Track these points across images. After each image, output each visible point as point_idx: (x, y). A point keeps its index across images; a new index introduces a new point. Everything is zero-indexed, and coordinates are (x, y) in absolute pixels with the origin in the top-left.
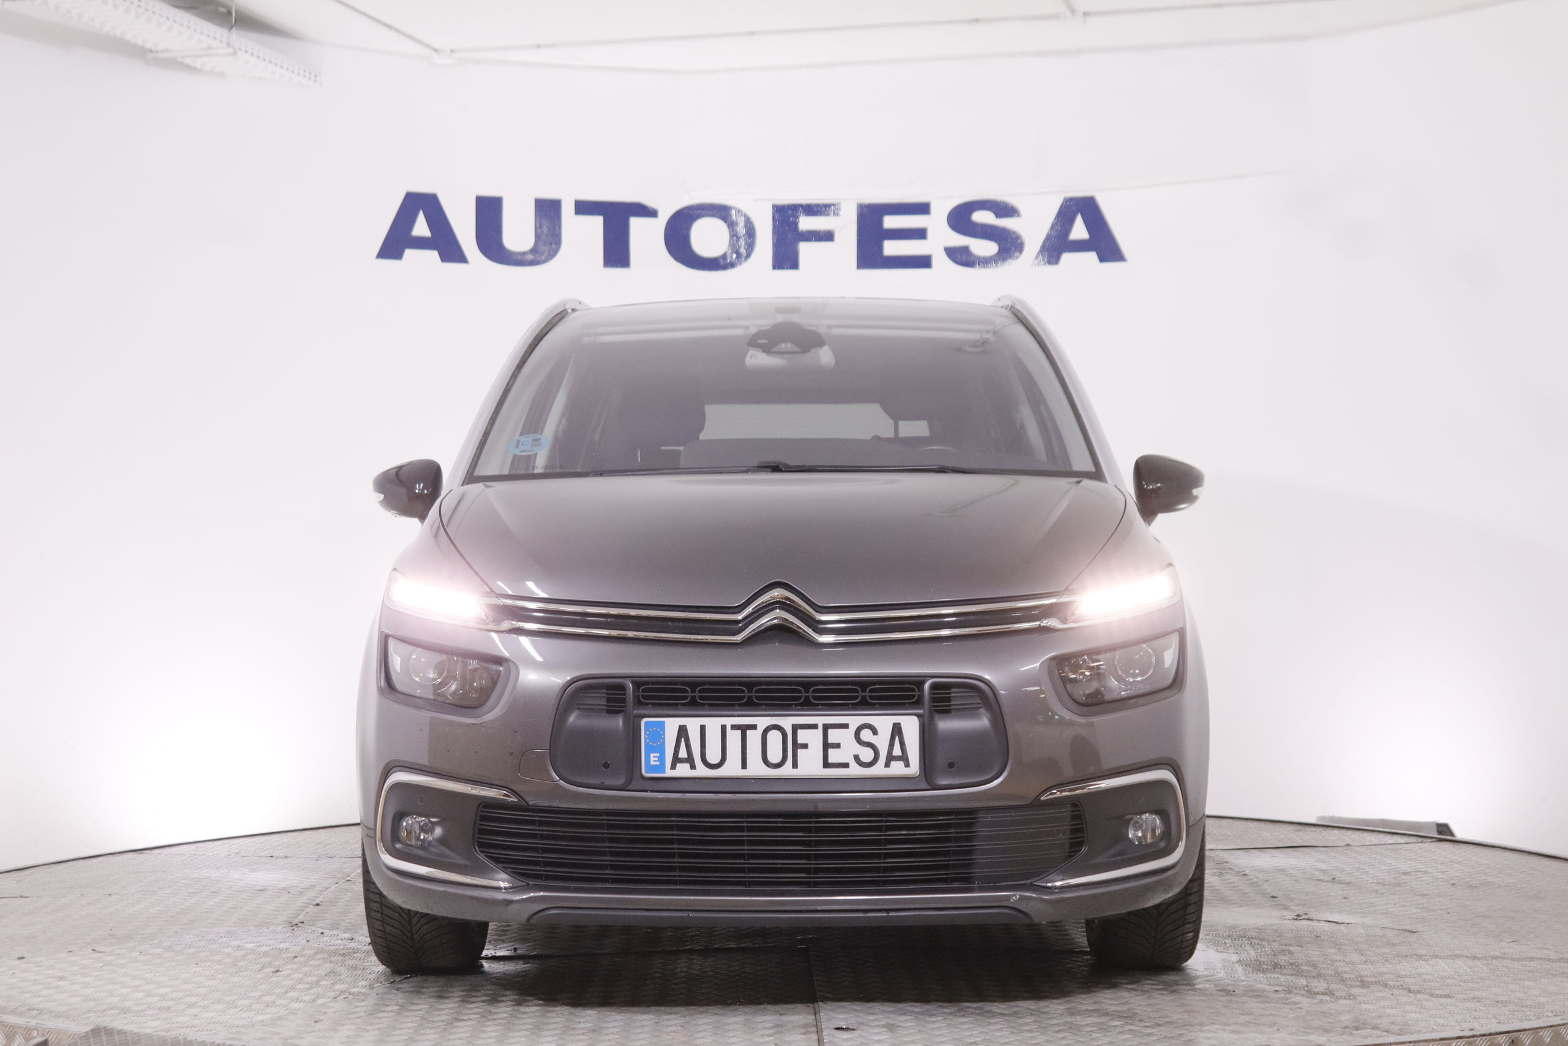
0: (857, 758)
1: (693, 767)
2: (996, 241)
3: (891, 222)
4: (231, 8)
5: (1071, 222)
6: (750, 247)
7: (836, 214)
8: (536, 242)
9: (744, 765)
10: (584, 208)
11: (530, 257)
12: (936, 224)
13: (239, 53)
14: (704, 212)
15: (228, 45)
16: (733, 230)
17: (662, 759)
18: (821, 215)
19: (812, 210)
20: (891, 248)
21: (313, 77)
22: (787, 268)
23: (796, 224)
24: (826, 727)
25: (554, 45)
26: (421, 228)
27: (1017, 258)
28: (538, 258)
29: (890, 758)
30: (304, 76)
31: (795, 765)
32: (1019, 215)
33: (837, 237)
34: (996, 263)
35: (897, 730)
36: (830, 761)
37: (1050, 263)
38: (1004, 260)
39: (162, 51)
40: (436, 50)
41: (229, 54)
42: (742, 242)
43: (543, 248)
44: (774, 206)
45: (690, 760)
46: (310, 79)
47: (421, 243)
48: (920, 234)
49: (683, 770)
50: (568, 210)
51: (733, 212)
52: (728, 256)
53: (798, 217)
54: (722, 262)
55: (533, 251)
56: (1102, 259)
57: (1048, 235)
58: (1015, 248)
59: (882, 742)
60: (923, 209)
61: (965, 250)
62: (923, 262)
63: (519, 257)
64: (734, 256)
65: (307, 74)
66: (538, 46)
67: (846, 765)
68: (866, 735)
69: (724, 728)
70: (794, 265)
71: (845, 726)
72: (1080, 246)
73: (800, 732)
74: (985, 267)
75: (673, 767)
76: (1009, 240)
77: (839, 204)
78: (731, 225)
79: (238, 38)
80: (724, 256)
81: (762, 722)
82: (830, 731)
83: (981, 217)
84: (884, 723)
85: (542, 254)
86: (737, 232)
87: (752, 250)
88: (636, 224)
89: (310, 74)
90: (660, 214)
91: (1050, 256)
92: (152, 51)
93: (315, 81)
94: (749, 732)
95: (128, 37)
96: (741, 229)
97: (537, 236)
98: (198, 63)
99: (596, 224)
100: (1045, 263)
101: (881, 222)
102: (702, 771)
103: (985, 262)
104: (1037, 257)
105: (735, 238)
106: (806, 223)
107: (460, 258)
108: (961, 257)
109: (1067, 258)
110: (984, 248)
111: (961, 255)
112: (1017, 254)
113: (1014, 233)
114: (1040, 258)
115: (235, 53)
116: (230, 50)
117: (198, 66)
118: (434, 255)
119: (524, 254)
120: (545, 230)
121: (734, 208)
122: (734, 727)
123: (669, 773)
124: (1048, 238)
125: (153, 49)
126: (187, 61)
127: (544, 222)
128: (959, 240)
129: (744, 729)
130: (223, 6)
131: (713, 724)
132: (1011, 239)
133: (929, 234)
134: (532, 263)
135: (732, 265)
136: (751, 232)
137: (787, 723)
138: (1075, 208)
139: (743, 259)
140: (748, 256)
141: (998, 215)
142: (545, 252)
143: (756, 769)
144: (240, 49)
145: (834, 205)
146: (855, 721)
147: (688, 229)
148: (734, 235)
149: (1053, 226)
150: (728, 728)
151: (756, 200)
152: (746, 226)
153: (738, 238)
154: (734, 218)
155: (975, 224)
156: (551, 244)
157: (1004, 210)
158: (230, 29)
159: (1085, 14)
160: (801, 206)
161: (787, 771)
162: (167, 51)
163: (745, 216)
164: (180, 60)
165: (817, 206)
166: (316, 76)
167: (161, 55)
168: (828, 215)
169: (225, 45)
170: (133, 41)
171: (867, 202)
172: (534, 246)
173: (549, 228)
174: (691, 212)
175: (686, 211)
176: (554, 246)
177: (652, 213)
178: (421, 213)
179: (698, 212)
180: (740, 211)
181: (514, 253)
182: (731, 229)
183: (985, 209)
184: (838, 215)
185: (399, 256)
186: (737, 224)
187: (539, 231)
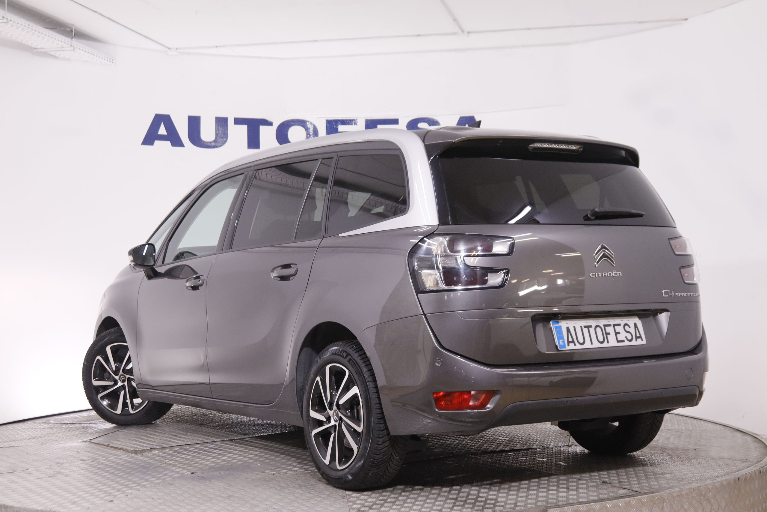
4: (72, 29)
7: (355, 124)
8: (216, 138)
10: (238, 121)
11: (213, 144)
12: (402, 128)
13: (76, 49)
14: (294, 123)
15: (71, 46)
16: (308, 132)
18: (348, 125)
19: (344, 122)
21: (111, 61)
23: (337, 129)
25: (224, 46)
26: (162, 131)
28: (217, 144)
30: (107, 60)
32: (439, 125)
39: (40, 49)
40: (169, 48)
41: (72, 50)
42: (312, 137)
43: (219, 140)
44: (327, 121)
46: (110, 61)
47: (162, 138)
50: (231, 122)
51: (308, 123)
53: (338, 126)
55: (215, 141)
60: (395, 122)
63: (208, 144)
65: (109, 60)
66: (217, 47)
77: (357, 119)
78: (307, 129)
79: (76, 42)
83: (422, 125)
85: (219, 142)
88: (263, 129)
90: (274, 124)
92: (35, 49)
93: (113, 62)
95: (24, 42)
96: (311, 131)
97: (217, 134)
98: (57, 54)
99: (244, 128)
105: (308, 135)
106: (342, 128)
107: (181, 144)
115: (74, 49)
116: (72, 48)
117: (57, 56)
118: (168, 143)
119: (211, 142)
120: (220, 131)
121: (308, 121)
125: (36, 48)
126: (52, 53)
127: (220, 128)
130: (69, 28)
134: (214, 147)
136: (316, 132)
138: (465, 121)
141: (430, 125)
142: (220, 142)
144: (77, 48)
145: (354, 120)
147: (287, 131)
151: (318, 118)
152: (313, 130)
153: (310, 135)
154: (308, 126)
156: (223, 138)
157: (433, 122)
158: (72, 38)
159: (468, 32)
160: (339, 120)
162: (43, 48)
163: (313, 125)
164: (49, 52)
165: (346, 120)
166: (113, 60)
167: (39, 50)
168: (352, 124)
169: (69, 46)
170: (26, 44)
171: (369, 118)
172: (215, 139)
173: (222, 131)
174: (288, 123)
175: (286, 123)
176: (224, 139)
177: (270, 124)
178: (162, 123)
179: (291, 123)
180: (311, 123)
181: (206, 142)
182: (307, 131)
183: (424, 122)
184: (356, 124)
185: (152, 143)
186: (309, 129)
187: (218, 132)
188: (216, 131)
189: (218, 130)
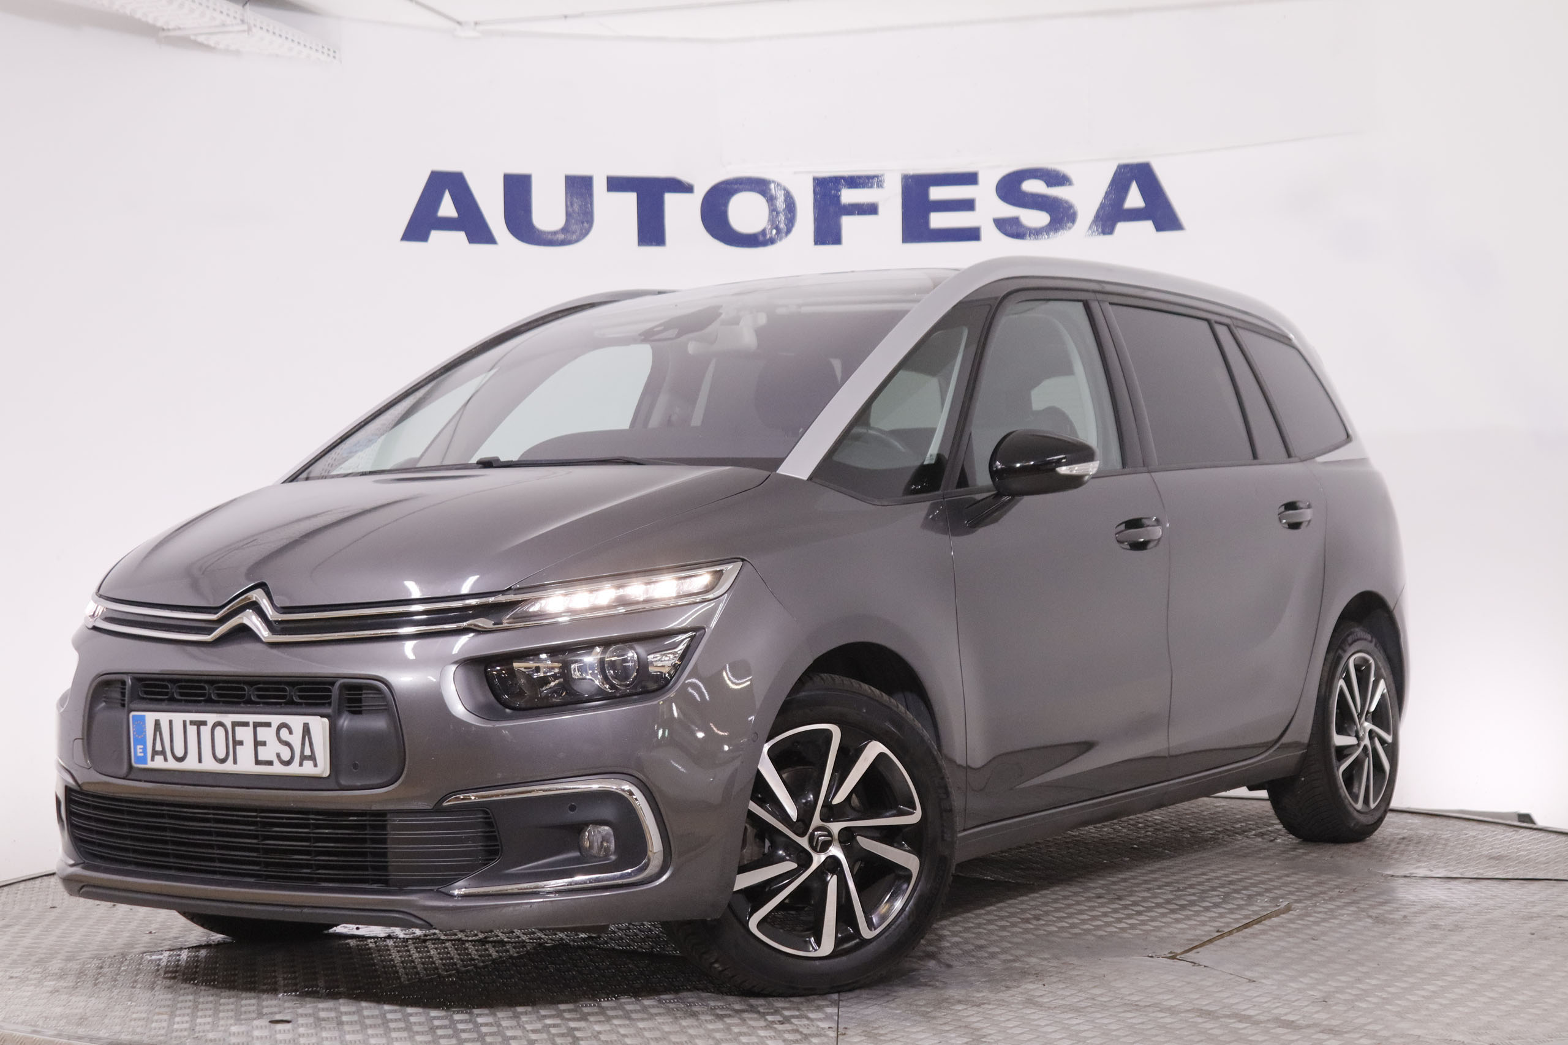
0: (278, 756)
1: (166, 760)
2: (1047, 212)
3: (937, 193)
5: (1126, 189)
6: (791, 222)
7: (880, 185)
8: (567, 221)
9: (200, 761)
10: (616, 184)
11: (561, 237)
12: (985, 194)
13: (254, 30)
14: (741, 187)
15: (243, 21)
16: (772, 205)
17: (144, 750)
18: (864, 187)
19: (854, 182)
20: (938, 220)
21: (331, 53)
22: (829, 244)
23: (838, 197)
24: (257, 725)
25: (582, 15)
26: (447, 208)
27: (1070, 228)
28: (569, 237)
29: (303, 758)
30: (323, 53)
31: (235, 762)
32: (1071, 184)
33: (881, 209)
34: (1048, 234)
35: (306, 730)
36: (260, 758)
37: (1104, 233)
38: (1056, 230)
39: (174, 29)
40: (459, 23)
41: (244, 31)
42: (782, 217)
43: (574, 227)
44: (815, 179)
45: (163, 753)
46: (329, 55)
47: (447, 224)
48: (967, 205)
49: (159, 763)
50: (599, 186)
51: (772, 186)
52: (768, 231)
53: (840, 190)
54: (761, 238)
55: (565, 230)
56: (1159, 228)
57: (1101, 203)
58: (1068, 218)
59: (296, 740)
60: (970, 179)
61: (1015, 221)
62: (972, 234)
63: (550, 237)
64: (774, 231)
65: (325, 50)
66: (566, 17)
67: (270, 763)
68: (284, 733)
69: (185, 722)
70: (837, 240)
71: (268, 725)
72: (1135, 215)
73: (237, 729)
74: (1037, 239)
75: (153, 759)
76: (1061, 210)
77: (882, 175)
78: (771, 200)
79: (252, 14)
80: (763, 232)
81: (211, 718)
82: (259, 729)
83: (1032, 186)
84: (296, 722)
85: (574, 233)
86: (776, 206)
87: (793, 225)
88: (672, 201)
89: (329, 50)
90: (696, 189)
91: (1104, 226)
92: (163, 29)
93: (334, 57)
94: (202, 728)
95: (139, 15)
96: (780, 204)
97: (568, 215)
98: (212, 41)
99: (630, 199)
100: (1099, 234)
101: (926, 194)
102: (172, 764)
103: (1037, 233)
104: (1090, 228)
105: (774, 213)
106: (848, 196)
107: (488, 238)
108: (1011, 228)
109: (1121, 227)
110: (1035, 218)
112: (1069, 224)
113: (1067, 202)
114: (1094, 228)
115: (249, 30)
116: (245, 27)
117: (212, 44)
118: (461, 236)
119: (555, 233)
120: (576, 207)
121: (773, 182)
122: (192, 723)
123: (150, 765)
124: (1102, 206)
125: (165, 27)
126: (201, 39)
127: (575, 199)
128: (1008, 211)
129: (200, 724)
131: (178, 718)
132: (1064, 209)
133: (978, 205)
134: (563, 243)
135: (772, 241)
136: (791, 206)
137: (228, 719)
138: (1129, 175)
139: (784, 235)
140: (789, 231)
141: (1049, 184)
142: (576, 231)
143: (209, 765)
144: (255, 26)
145: (877, 176)
146: (276, 720)
147: (726, 204)
148: (773, 210)
149: (1107, 194)
150: (188, 723)
151: (795, 173)
152: (785, 201)
153: (778, 213)
154: (773, 191)
155: (1025, 194)
156: (583, 223)
157: (1056, 178)
158: (244, 5)
160: (843, 178)
161: (229, 767)
162: (180, 29)
163: (785, 189)
164: (193, 37)
165: (859, 177)
166: (335, 52)
167: (172, 34)
168: (872, 187)
169: (238, 21)
170: (144, 19)
171: (911, 172)
172: (565, 225)
173: (580, 207)
174: (729, 186)
175: (723, 186)
176: (585, 224)
177: (687, 188)
178: (447, 192)
179: (736, 186)
180: (779, 185)
181: (544, 232)
182: (770, 203)
183: (1036, 177)
184: (882, 187)
185: (424, 238)
186: (776, 198)
187: (570, 209)
188: (567, 205)
189: (572, 205)
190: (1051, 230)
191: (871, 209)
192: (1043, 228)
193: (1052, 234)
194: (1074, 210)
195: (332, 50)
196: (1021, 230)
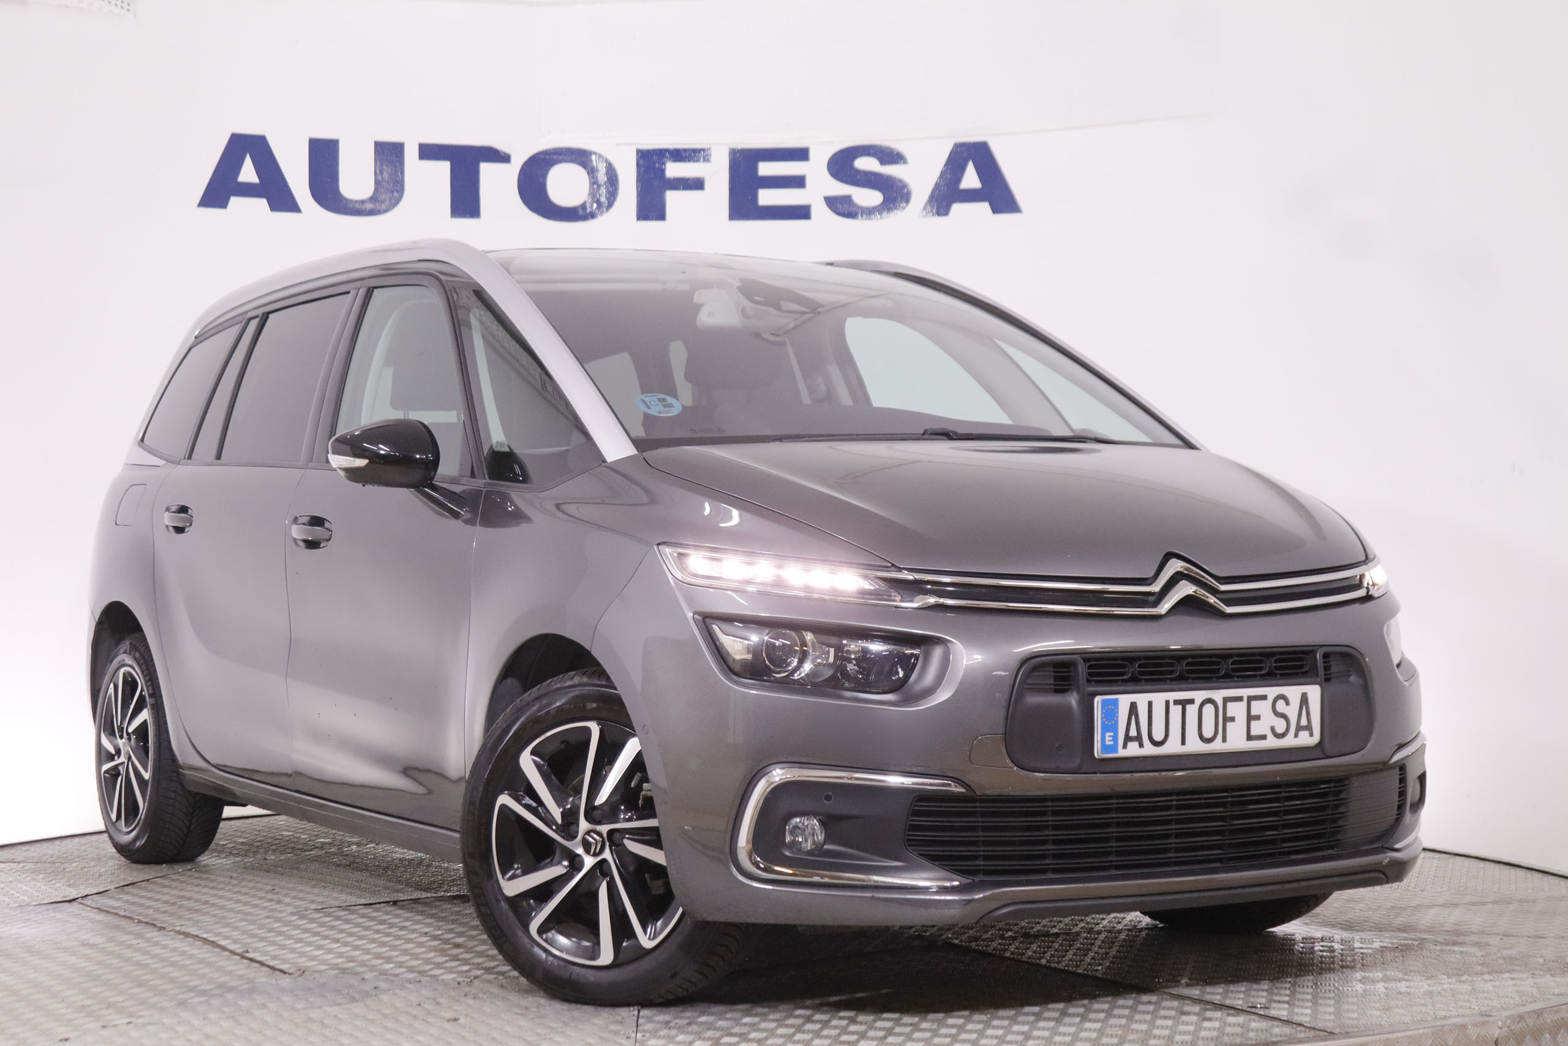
0: (1273, 729)
2: (880, 191)
3: (766, 169)
5: (962, 169)
6: (612, 195)
7: (707, 159)
8: (376, 190)
9: (1183, 742)
10: (428, 152)
11: (369, 206)
12: (816, 171)
14: (560, 158)
16: (593, 177)
17: (1115, 738)
18: (689, 161)
19: (680, 155)
20: (767, 197)
21: (125, 6)
22: (652, 219)
23: (663, 171)
24: (1251, 699)
26: (248, 173)
27: (903, 208)
28: (378, 206)
29: (1298, 728)
30: (116, 5)
31: (1224, 740)
32: (905, 162)
33: (707, 185)
34: (880, 214)
35: (1304, 701)
36: (1253, 733)
37: (939, 214)
38: (889, 210)
42: (603, 191)
43: (383, 197)
44: (639, 151)
45: (1138, 738)
46: (122, 7)
47: (248, 190)
48: (798, 182)
50: (411, 154)
51: (594, 157)
52: (588, 205)
53: (664, 164)
54: (581, 212)
55: (373, 199)
56: (996, 210)
57: (936, 183)
58: (901, 198)
59: (1292, 711)
60: (801, 154)
61: (847, 199)
62: (801, 213)
63: (357, 206)
64: (595, 205)
65: (119, 3)
67: (1264, 736)
68: (1280, 704)
69: (1167, 702)
70: (661, 216)
71: (1264, 697)
72: (971, 196)
73: (1230, 705)
74: (869, 219)
75: (1124, 743)
76: (895, 189)
77: (709, 149)
78: (592, 172)
80: (583, 206)
81: (1201, 697)
82: (1253, 703)
83: (865, 164)
84: (1294, 694)
85: (383, 202)
86: (597, 178)
87: (615, 199)
88: (486, 170)
90: (513, 159)
91: (939, 207)
93: (128, 10)
94: (1188, 707)
96: (602, 177)
97: (377, 183)
99: (443, 168)
100: (933, 215)
101: (756, 169)
103: (869, 212)
104: (925, 208)
105: (595, 186)
106: (674, 170)
107: (293, 207)
108: (842, 207)
109: (956, 208)
110: (868, 197)
111: (843, 205)
112: (903, 204)
113: (901, 181)
114: (929, 208)
118: (262, 203)
119: (363, 202)
120: (386, 176)
121: (595, 153)
122: (1177, 700)
124: (937, 186)
127: (384, 167)
128: (840, 189)
129: (1184, 703)
131: (1160, 698)
132: (898, 187)
133: (808, 182)
134: (371, 213)
135: (592, 216)
136: (613, 180)
137: (1219, 697)
138: (965, 154)
139: (605, 209)
140: (610, 205)
141: (883, 162)
142: (385, 200)
143: (1194, 745)
145: (703, 150)
146: (1273, 693)
147: (545, 176)
148: (594, 182)
149: (943, 173)
150: (1171, 703)
151: (618, 144)
152: (607, 173)
153: (599, 186)
154: (595, 163)
155: (857, 171)
156: (393, 192)
157: (890, 156)
160: (667, 150)
161: (1217, 745)
163: (607, 161)
165: (685, 150)
168: (698, 161)
171: (740, 147)
172: (374, 194)
173: (390, 176)
174: (547, 157)
175: (541, 156)
176: (395, 194)
177: (504, 158)
178: (248, 156)
179: (555, 157)
180: (600, 156)
181: (351, 201)
182: (591, 175)
183: (869, 154)
184: (708, 161)
185: (223, 204)
186: (597, 170)
187: (379, 178)
188: (376, 174)
189: (381, 172)
190: (884, 209)
191: (697, 184)
192: (876, 207)
193: (885, 214)
194: (908, 189)
195: (126, 2)
196: (853, 209)
